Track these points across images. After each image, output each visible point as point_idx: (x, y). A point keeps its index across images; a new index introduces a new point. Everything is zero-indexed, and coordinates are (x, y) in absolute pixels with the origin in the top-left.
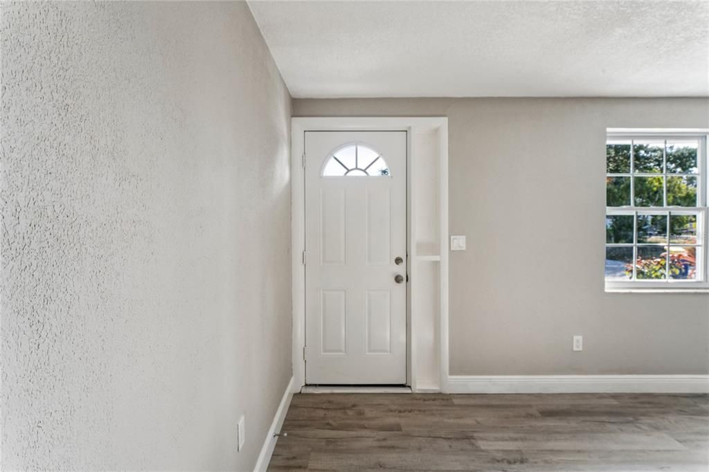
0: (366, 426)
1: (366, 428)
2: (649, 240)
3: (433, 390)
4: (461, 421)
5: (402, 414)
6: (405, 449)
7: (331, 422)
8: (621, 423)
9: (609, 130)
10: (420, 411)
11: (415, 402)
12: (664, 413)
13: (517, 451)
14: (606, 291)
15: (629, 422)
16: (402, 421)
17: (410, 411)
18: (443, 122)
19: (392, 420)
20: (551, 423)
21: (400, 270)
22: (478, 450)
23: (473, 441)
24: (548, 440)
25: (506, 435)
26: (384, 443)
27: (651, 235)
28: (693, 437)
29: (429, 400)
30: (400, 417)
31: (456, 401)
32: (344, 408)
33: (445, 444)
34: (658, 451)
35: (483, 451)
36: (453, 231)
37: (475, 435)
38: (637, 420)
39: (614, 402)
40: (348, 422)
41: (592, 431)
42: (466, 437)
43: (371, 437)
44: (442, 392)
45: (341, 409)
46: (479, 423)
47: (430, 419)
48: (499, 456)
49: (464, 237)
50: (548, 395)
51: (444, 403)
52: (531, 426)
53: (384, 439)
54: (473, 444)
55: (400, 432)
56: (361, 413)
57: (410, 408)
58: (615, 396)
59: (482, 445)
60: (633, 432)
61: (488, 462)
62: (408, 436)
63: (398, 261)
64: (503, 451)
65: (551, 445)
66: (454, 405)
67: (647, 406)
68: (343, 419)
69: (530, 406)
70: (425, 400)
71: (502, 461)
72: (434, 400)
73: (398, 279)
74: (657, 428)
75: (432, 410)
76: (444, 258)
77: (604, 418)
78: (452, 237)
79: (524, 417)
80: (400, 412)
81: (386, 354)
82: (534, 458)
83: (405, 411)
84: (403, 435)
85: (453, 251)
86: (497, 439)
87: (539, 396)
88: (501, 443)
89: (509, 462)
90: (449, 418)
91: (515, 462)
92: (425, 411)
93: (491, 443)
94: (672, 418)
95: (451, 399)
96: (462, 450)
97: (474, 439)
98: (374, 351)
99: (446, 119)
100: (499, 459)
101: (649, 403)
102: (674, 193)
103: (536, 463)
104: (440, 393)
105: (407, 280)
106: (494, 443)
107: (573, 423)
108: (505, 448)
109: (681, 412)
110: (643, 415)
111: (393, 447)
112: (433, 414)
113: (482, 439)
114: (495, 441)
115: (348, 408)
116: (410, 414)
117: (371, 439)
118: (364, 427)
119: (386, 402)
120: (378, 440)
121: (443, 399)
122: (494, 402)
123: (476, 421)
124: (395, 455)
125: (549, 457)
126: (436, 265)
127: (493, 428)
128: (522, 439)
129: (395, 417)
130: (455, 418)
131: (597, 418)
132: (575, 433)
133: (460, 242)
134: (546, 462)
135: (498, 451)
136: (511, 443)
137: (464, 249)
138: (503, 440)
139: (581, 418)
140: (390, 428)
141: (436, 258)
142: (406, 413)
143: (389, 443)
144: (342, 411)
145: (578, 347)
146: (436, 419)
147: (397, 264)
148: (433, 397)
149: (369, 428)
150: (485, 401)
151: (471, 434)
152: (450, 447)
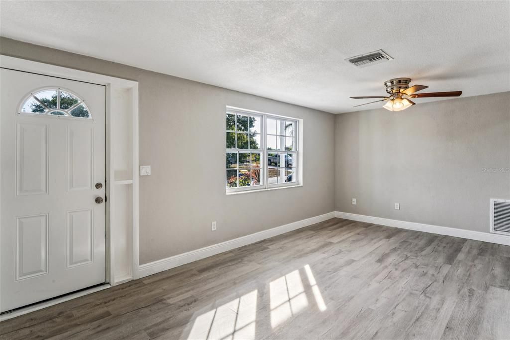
0: (78, 323)
1: (79, 325)
2: (231, 166)
3: (127, 280)
4: (153, 293)
5: (107, 304)
6: (118, 325)
7: (40, 334)
8: (236, 264)
9: (227, 106)
10: (121, 297)
11: (115, 292)
12: (252, 253)
13: (191, 297)
14: (227, 194)
15: (239, 262)
16: (110, 309)
17: (114, 300)
18: (134, 85)
19: (100, 311)
20: (205, 275)
21: (100, 193)
22: (169, 305)
23: (164, 301)
24: (206, 285)
25: (183, 290)
26: (99, 329)
27: (232, 163)
28: (263, 260)
29: (126, 287)
30: (106, 306)
31: (146, 282)
32: (51, 319)
33: (147, 310)
34: (253, 271)
35: (171, 305)
36: (142, 162)
37: (165, 297)
38: (242, 260)
39: (231, 255)
40: (59, 327)
41: (225, 272)
42: (159, 300)
43: (87, 329)
44: (134, 279)
45: (48, 320)
46: (165, 290)
47: (130, 300)
48: (182, 303)
49: (150, 166)
50: (200, 260)
51: (138, 285)
52: (195, 281)
53: (99, 326)
54: (165, 303)
55: (111, 316)
56: (69, 317)
57: (113, 298)
58: (231, 251)
59: (170, 301)
60: (242, 266)
61: (177, 309)
62: (118, 315)
63: (98, 186)
64: (184, 300)
65: (208, 286)
66: (145, 285)
67: (245, 252)
68: (55, 326)
69: (191, 270)
70: (122, 288)
71: (185, 305)
72: (130, 286)
73: (98, 200)
74: (251, 261)
75: (131, 293)
76: (136, 182)
77: (229, 264)
78: (141, 167)
79: (190, 277)
80: (105, 303)
81: (88, 262)
82: (201, 297)
83: (109, 301)
84: (113, 317)
85: (142, 176)
86: (178, 295)
87: (195, 262)
88: (181, 296)
89: (188, 304)
90: (145, 294)
91: (191, 303)
92: (125, 296)
93: (174, 298)
94: (255, 254)
95: (142, 282)
96: (159, 309)
97: (165, 300)
98: (76, 263)
99: (138, 83)
100: (182, 305)
101: (246, 250)
102: (241, 140)
103: (202, 299)
104: (133, 280)
105: (106, 201)
106: (178, 297)
107: (215, 271)
108: (184, 298)
109: (258, 251)
110: (244, 257)
111: (108, 328)
112: (131, 296)
113: (169, 298)
114: (177, 296)
115: (55, 317)
116: (114, 301)
117: (87, 331)
118: (77, 325)
119: (91, 300)
120: (94, 328)
121: (136, 284)
122: (171, 274)
123: (163, 289)
124: (111, 333)
125: (208, 293)
126: (129, 187)
127: (174, 289)
128: (192, 289)
129: (103, 307)
130: (149, 292)
131: (225, 265)
132: (218, 276)
133: (147, 170)
134: (207, 296)
135: (180, 301)
136: (186, 294)
137: (149, 175)
138: (182, 293)
139: (219, 268)
140: (101, 317)
141: (130, 182)
142: (111, 302)
143: (104, 326)
144: (49, 321)
145: (214, 228)
146: (134, 298)
147: (97, 188)
148: (129, 284)
149: (82, 324)
150: (165, 276)
151: (161, 298)
152: (151, 310)
